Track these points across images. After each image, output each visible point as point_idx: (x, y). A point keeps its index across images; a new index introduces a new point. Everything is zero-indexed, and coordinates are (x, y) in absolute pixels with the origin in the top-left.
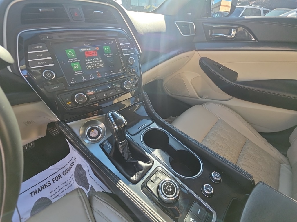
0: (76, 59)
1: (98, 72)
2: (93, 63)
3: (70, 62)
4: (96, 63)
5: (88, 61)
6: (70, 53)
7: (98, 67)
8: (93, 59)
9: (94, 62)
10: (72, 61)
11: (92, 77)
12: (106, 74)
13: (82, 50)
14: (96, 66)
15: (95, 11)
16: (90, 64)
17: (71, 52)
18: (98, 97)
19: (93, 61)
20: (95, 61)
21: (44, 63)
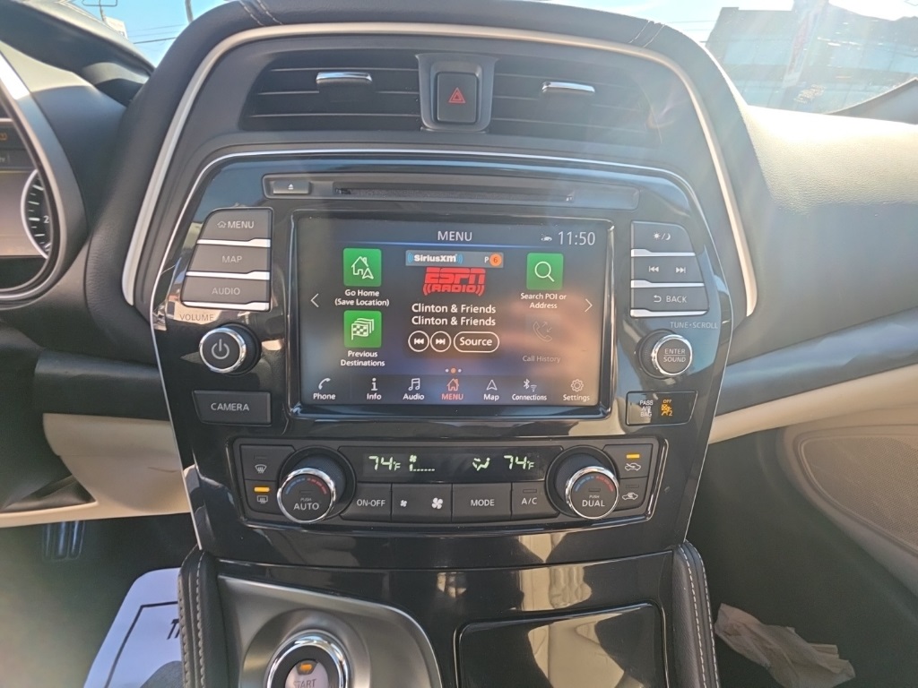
0: (377, 294)
1: (455, 376)
2: (448, 328)
3: (344, 303)
4: (459, 327)
5: (428, 315)
6: (360, 265)
7: (465, 347)
8: (454, 309)
9: (454, 322)
10: (352, 302)
11: (414, 392)
12: (493, 393)
13: (417, 258)
14: (458, 342)
15: (553, 85)
16: (430, 329)
17: (365, 260)
18: (404, 503)
19: (449, 315)
20: (458, 316)
21: (232, 291)
